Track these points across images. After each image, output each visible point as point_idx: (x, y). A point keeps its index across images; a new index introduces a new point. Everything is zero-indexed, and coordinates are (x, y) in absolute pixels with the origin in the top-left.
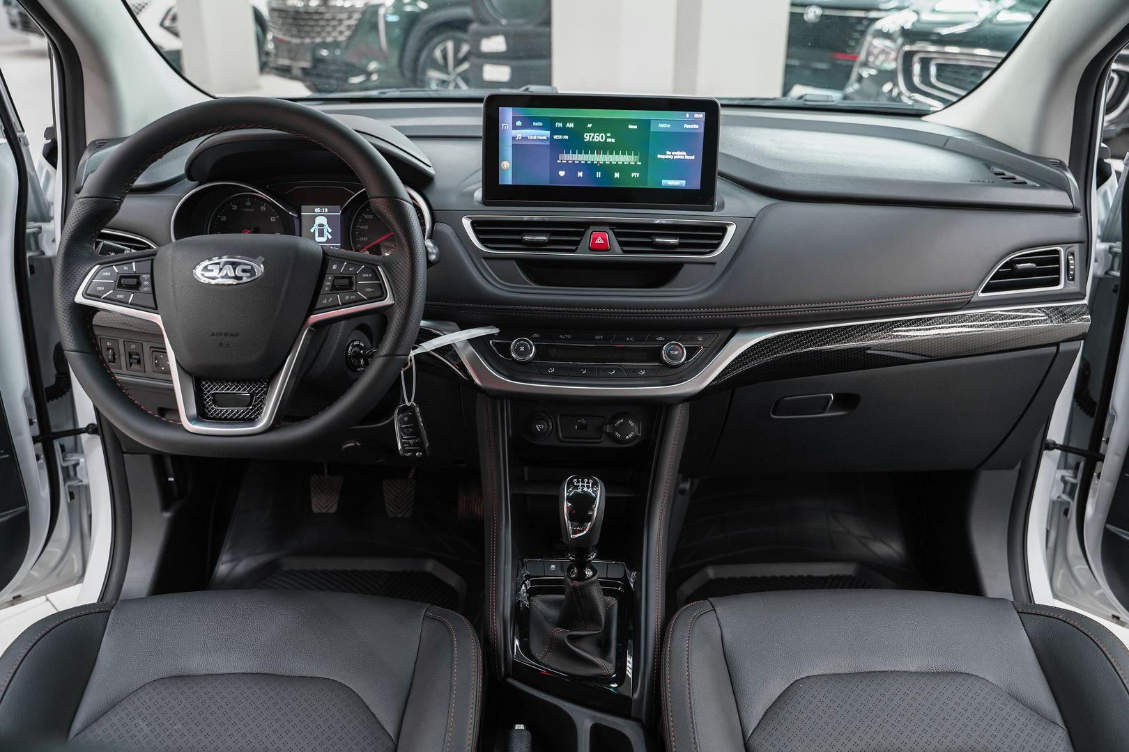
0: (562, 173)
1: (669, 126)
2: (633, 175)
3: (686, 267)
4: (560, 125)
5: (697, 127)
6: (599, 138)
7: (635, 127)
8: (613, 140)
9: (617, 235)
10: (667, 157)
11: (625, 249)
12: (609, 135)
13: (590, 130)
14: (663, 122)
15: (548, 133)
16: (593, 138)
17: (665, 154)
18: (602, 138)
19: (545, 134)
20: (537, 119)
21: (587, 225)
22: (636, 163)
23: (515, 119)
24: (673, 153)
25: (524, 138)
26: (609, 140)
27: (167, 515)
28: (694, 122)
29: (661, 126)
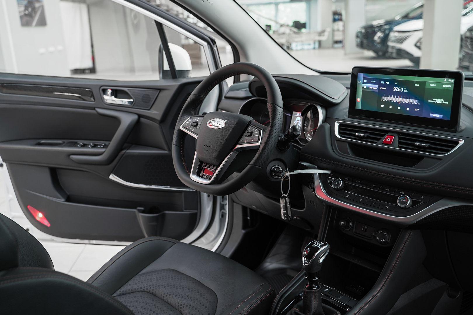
0: (382, 106)
1: (435, 85)
2: (416, 109)
3: (425, 159)
4: (383, 82)
5: (450, 86)
6: (400, 90)
7: (418, 85)
8: (407, 91)
9: (399, 138)
10: (433, 102)
11: (400, 145)
12: (405, 88)
13: (396, 86)
14: (432, 83)
15: (377, 86)
16: (398, 90)
17: (433, 100)
18: (402, 90)
19: (376, 87)
20: (373, 79)
21: (387, 132)
22: (417, 103)
23: (364, 79)
24: (437, 100)
25: (367, 88)
26: (405, 91)
27: (243, 231)
28: (448, 84)
29: (431, 85)
